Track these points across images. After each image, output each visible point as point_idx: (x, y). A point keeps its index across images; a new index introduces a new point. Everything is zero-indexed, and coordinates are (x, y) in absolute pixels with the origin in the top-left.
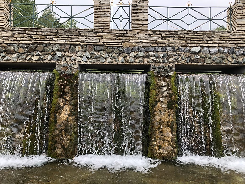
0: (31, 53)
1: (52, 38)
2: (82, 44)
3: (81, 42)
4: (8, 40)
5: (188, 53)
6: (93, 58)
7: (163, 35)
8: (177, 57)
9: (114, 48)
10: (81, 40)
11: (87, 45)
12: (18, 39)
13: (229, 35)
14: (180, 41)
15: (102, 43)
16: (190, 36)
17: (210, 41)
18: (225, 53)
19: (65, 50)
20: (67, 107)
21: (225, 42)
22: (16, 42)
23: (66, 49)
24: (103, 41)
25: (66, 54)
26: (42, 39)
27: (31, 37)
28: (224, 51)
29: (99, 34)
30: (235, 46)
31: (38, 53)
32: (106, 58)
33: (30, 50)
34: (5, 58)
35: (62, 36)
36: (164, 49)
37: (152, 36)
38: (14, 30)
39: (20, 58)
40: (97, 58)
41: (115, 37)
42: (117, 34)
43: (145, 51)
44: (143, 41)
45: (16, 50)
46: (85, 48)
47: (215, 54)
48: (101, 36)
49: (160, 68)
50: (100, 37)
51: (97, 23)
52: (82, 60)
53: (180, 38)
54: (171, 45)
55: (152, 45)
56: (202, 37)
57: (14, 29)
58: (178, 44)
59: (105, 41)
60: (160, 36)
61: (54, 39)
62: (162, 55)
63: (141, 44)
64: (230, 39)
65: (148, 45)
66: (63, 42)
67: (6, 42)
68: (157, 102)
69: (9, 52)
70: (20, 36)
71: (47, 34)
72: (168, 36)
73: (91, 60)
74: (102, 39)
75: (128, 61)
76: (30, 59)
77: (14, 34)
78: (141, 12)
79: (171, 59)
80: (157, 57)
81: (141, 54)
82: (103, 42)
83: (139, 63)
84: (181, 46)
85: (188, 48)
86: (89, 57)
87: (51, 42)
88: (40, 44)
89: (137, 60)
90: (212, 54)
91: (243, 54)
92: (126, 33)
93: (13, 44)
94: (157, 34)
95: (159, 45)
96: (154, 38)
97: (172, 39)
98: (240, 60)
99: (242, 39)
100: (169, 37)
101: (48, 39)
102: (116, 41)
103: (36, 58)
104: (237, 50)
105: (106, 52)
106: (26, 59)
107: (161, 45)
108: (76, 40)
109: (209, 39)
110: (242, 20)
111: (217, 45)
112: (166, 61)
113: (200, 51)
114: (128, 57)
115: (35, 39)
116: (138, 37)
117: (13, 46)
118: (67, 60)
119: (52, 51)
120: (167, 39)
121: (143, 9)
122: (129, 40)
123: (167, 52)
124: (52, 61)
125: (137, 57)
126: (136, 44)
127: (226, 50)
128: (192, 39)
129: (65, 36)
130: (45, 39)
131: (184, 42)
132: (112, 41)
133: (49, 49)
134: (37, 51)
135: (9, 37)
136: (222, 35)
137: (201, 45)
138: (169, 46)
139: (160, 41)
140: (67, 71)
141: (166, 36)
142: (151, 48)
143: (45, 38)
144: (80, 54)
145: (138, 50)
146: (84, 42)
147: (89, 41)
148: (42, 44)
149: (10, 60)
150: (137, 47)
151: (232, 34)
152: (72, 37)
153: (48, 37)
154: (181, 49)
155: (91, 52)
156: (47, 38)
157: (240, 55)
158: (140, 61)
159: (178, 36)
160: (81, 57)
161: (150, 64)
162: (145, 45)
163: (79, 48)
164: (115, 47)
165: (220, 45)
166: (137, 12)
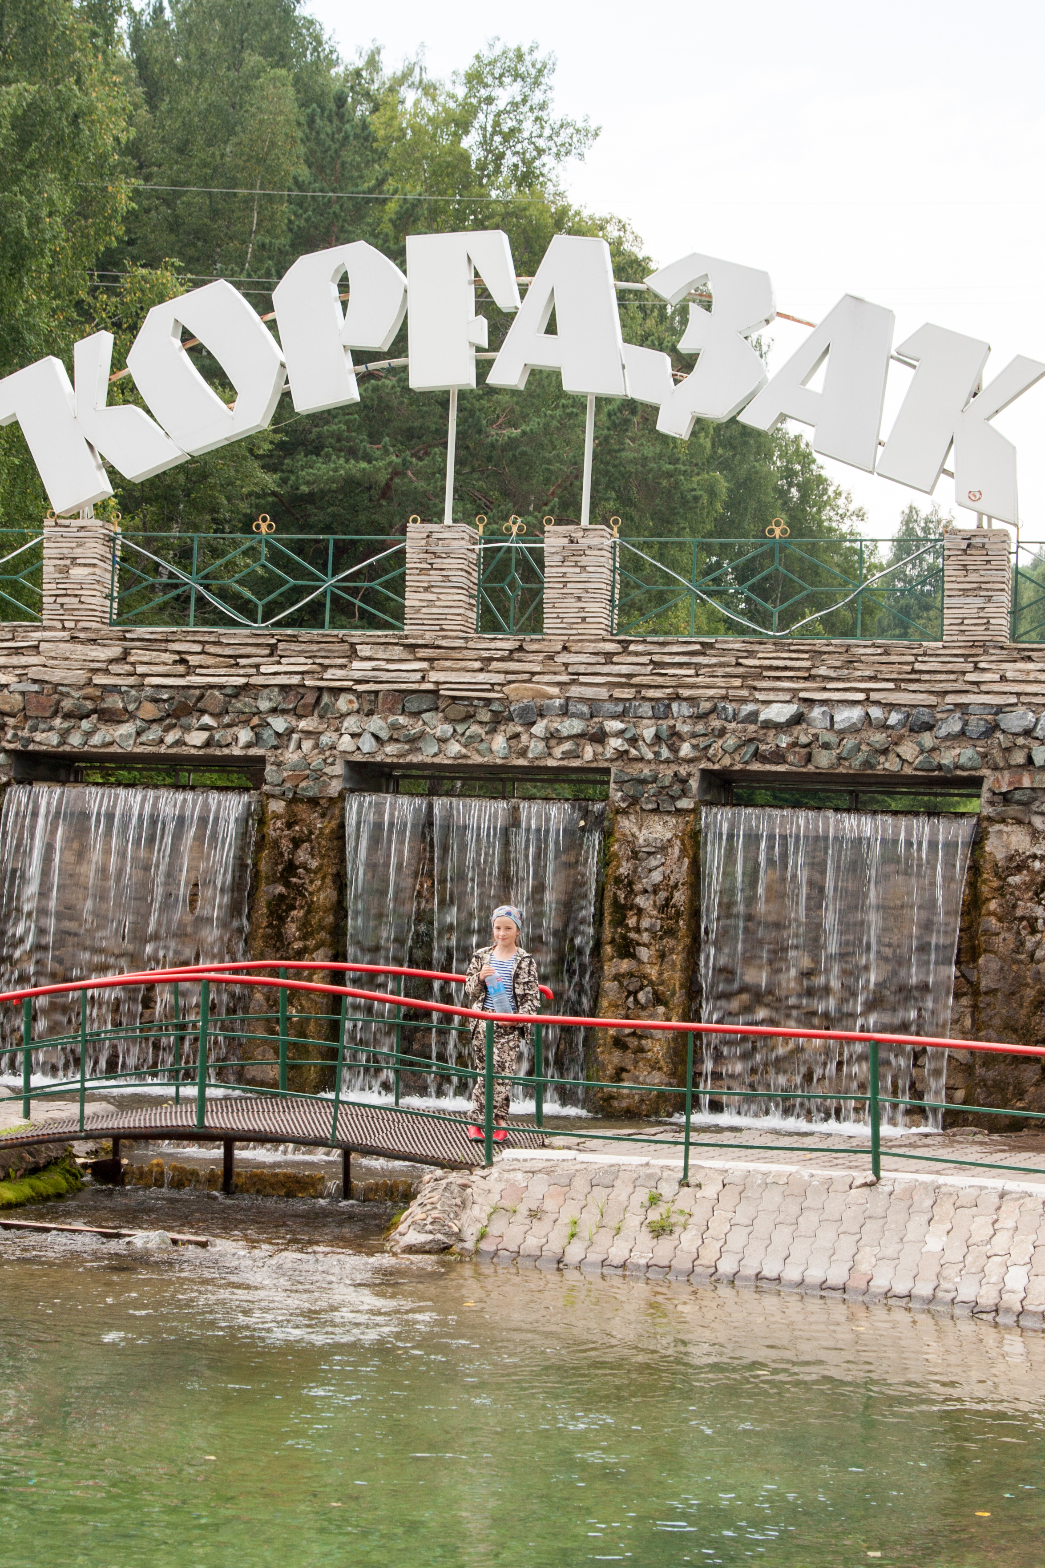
0: (184, 721)
1: (257, 666)
2: (360, 688)
3: (358, 682)
4: (107, 671)
5: (752, 728)
6: (397, 741)
7: (656, 658)
8: (703, 742)
9: (476, 702)
10: (357, 675)
11: (376, 693)
12: (140, 669)
13: (912, 659)
14: (720, 682)
15: (430, 686)
16: (756, 662)
17: (838, 679)
18: (892, 727)
19: (300, 711)
21: (891, 685)
22: (131, 680)
23: (304, 706)
24: (434, 676)
25: (303, 724)
26: (222, 671)
27: (183, 661)
28: (887, 719)
29: (422, 653)
30: (932, 700)
31: (207, 719)
32: (443, 741)
33: (178, 708)
34: (96, 740)
35: (292, 660)
36: (661, 710)
37: (615, 659)
38: (125, 639)
39: (143, 738)
40: (414, 741)
41: (477, 665)
42: (485, 654)
43: (592, 716)
44: (582, 679)
45: (131, 707)
46: (370, 704)
47: (854, 729)
48: (430, 660)
49: (643, 782)
50: (424, 665)
51: (418, 611)
52: (359, 749)
53: (720, 671)
54: (686, 693)
55: (618, 693)
56: (807, 664)
57: (128, 635)
58: (711, 692)
59: (442, 680)
60: (645, 659)
61: (263, 669)
62: (649, 733)
63: (575, 691)
64: (914, 671)
65: (603, 693)
66: (295, 680)
67: (99, 680)
69: (110, 717)
70: (145, 659)
71: (237, 652)
72: (677, 659)
73: (390, 749)
74: (432, 668)
75: (523, 753)
76: (179, 743)
77: (126, 653)
78: (578, 570)
79: (685, 749)
80: (633, 741)
81: (573, 726)
82: (437, 683)
83: (565, 763)
84: (725, 698)
85: (749, 708)
86: (384, 735)
87: (253, 680)
88: (212, 687)
89: (558, 750)
90: (841, 732)
91: (963, 733)
92: (521, 649)
93: (123, 689)
94: (637, 654)
95: (645, 693)
96: (624, 669)
97: (692, 672)
98: (947, 758)
99: (964, 673)
100: (680, 665)
101: (241, 672)
102: (481, 677)
103: (197, 738)
105: (447, 720)
106: (162, 741)
107: (651, 693)
108: (340, 673)
109: (832, 673)
110: (962, 600)
111: (861, 696)
112: (665, 753)
113: (798, 719)
114: (524, 738)
115: (198, 671)
116: (566, 665)
117: (120, 693)
118: (307, 745)
119: (254, 714)
120: (671, 671)
121: (584, 560)
122: (533, 674)
123: (671, 722)
124: (254, 751)
126: (555, 691)
127: (894, 718)
128: (765, 673)
129: (302, 660)
130: (233, 671)
131: (737, 682)
132: (467, 677)
133: (245, 704)
134: (203, 712)
135: (111, 661)
136: (884, 659)
137: (802, 695)
138: (678, 698)
139: (645, 680)
140: (303, 789)
141: (667, 659)
142: (610, 707)
143: (232, 666)
144: (351, 723)
145: (565, 712)
146: (367, 682)
147: (385, 676)
148: (221, 687)
149: (111, 743)
150: (558, 702)
151: (925, 655)
152: (327, 662)
153: (242, 661)
154: (724, 708)
155: (391, 719)
156: (237, 664)
157: (949, 737)
158: (567, 755)
159: (714, 660)
160: (353, 736)
161: (606, 765)
162: (589, 692)
163: (351, 702)
164: (479, 699)
166: (563, 570)
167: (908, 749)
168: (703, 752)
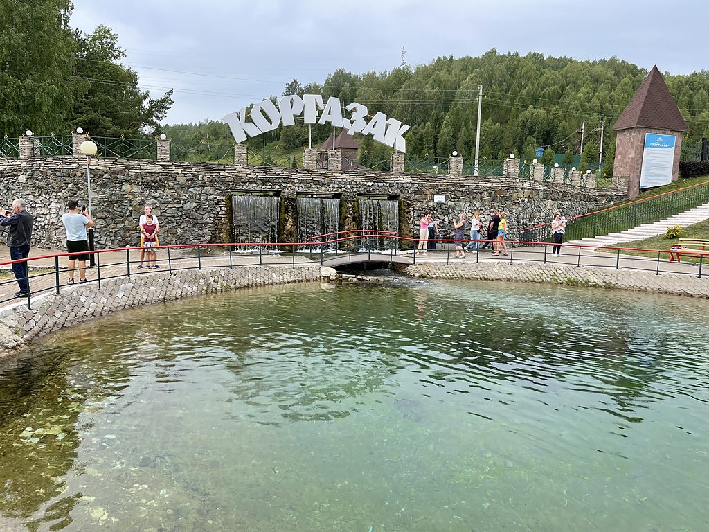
5: (365, 186)
9: (319, 181)
14: (360, 178)
17: (379, 178)
20: (290, 220)
21: (387, 179)
23: (288, 181)
25: (288, 185)
27: (265, 173)
28: (386, 185)
29: (310, 172)
30: (393, 182)
31: (270, 184)
32: (314, 188)
33: (265, 182)
34: (249, 187)
35: (286, 173)
36: (350, 183)
37: (343, 174)
39: (258, 187)
40: (308, 188)
41: (320, 175)
43: (339, 184)
45: (255, 181)
46: (301, 181)
47: (382, 187)
49: (348, 196)
51: (308, 165)
52: (299, 189)
55: (343, 180)
56: (374, 176)
58: (359, 180)
60: (348, 174)
61: (280, 174)
62: (349, 187)
63: (336, 180)
64: (390, 177)
66: (287, 177)
67: (249, 176)
68: (346, 217)
69: (251, 183)
70: (258, 172)
74: (311, 175)
77: (254, 171)
79: (355, 190)
80: (346, 188)
81: (336, 186)
82: (313, 178)
84: (361, 181)
85: (365, 183)
86: (303, 187)
87: (278, 177)
89: (334, 190)
90: (379, 187)
91: (398, 187)
92: (327, 172)
93: (254, 178)
95: (347, 180)
98: (396, 191)
99: (398, 178)
100: (354, 175)
103: (269, 187)
104: (394, 185)
105: (314, 184)
108: (295, 176)
111: (383, 181)
112: (352, 191)
113: (372, 185)
114: (328, 188)
115: (268, 174)
116: (335, 175)
118: (289, 189)
119: (279, 183)
120: (352, 177)
122: (329, 176)
123: (352, 185)
124: (279, 190)
125: (334, 188)
126: (333, 180)
127: (388, 185)
128: (367, 177)
130: (275, 175)
131: (363, 179)
132: (318, 177)
133: (277, 181)
135: (251, 172)
136: (386, 175)
137: (373, 181)
138: (353, 181)
140: (289, 197)
141: (351, 174)
142: (342, 183)
144: (297, 185)
145: (335, 183)
146: (300, 177)
147: (303, 176)
148: (273, 178)
149: (252, 188)
151: (392, 174)
152: (292, 173)
155: (304, 184)
157: (396, 188)
158: (336, 191)
159: (359, 175)
161: (342, 193)
162: (339, 180)
166: (334, 158)
167: (390, 190)
168: (358, 190)
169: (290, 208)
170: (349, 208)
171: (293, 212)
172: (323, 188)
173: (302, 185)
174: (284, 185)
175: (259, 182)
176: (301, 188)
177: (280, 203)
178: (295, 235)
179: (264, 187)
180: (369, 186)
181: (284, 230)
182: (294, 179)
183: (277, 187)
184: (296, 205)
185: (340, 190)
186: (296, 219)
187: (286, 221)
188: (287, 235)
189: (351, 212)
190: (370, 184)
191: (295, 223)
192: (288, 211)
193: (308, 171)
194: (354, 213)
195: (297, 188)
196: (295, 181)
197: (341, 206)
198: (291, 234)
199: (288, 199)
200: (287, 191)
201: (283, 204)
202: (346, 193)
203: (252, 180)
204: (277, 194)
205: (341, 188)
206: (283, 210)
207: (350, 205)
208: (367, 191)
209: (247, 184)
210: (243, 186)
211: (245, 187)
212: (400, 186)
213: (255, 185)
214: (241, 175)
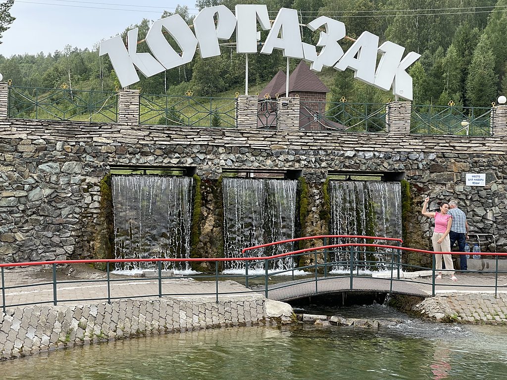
0: (170, 155)
1: (193, 138)
4: (144, 139)
5: (342, 158)
6: (238, 162)
7: (315, 137)
8: (329, 162)
9: (262, 150)
11: (231, 147)
12: (155, 139)
13: (385, 138)
14: (333, 144)
15: (248, 145)
16: (343, 139)
17: (365, 144)
18: (381, 158)
19: (207, 153)
20: (211, 218)
21: (380, 146)
22: (153, 142)
23: (209, 151)
24: (250, 142)
25: (208, 157)
27: (168, 137)
28: (379, 156)
29: (245, 135)
30: (391, 150)
31: (177, 155)
32: (252, 162)
33: (168, 152)
34: (141, 161)
35: (204, 137)
36: (316, 153)
37: (303, 137)
38: (150, 129)
39: (157, 161)
40: (243, 161)
42: (265, 136)
43: (296, 154)
44: (293, 143)
45: (152, 151)
46: (230, 150)
47: (371, 159)
48: (248, 137)
49: (312, 174)
50: (246, 139)
51: (243, 122)
52: (226, 164)
53: (333, 141)
55: (303, 148)
56: (357, 140)
58: (331, 148)
59: (252, 143)
61: (195, 139)
62: (313, 160)
63: (291, 147)
64: (386, 142)
67: (141, 142)
68: (309, 212)
69: (145, 154)
70: (157, 135)
71: (187, 134)
73: (236, 165)
74: (248, 140)
75: (276, 166)
76: (170, 162)
77: (150, 133)
79: (324, 164)
80: (309, 162)
81: (291, 158)
82: (250, 144)
83: (289, 168)
84: (334, 149)
85: (342, 152)
86: (234, 160)
87: (192, 143)
88: (178, 145)
89: (287, 165)
90: (367, 159)
91: (400, 159)
92: (275, 134)
94: (309, 136)
95: (311, 148)
96: (306, 141)
98: (396, 166)
99: (399, 143)
100: (322, 139)
101: (189, 140)
102: (264, 143)
103: (175, 161)
104: (393, 155)
105: (253, 155)
106: (163, 162)
107: (313, 148)
108: (220, 141)
109: (364, 142)
111: (373, 149)
112: (318, 166)
113: (355, 156)
114: (277, 161)
115: (174, 140)
116: (288, 139)
117: (148, 146)
118: (210, 163)
119: (192, 153)
120: (319, 142)
122: (279, 142)
123: (319, 156)
125: (287, 161)
126: (285, 147)
127: (382, 156)
128: (346, 142)
130: (185, 140)
131: (338, 145)
134: (176, 152)
135: (144, 136)
137: (356, 149)
138: (321, 149)
140: (210, 177)
141: (318, 138)
142: (301, 151)
143: (184, 138)
145: (288, 153)
146: (228, 144)
148: (181, 145)
149: (146, 163)
153: (189, 137)
155: (237, 155)
156: (187, 138)
157: (396, 161)
158: (290, 166)
159: (331, 138)
160: (225, 160)
162: (296, 147)
163: (223, 150)
165: (376, 149)
167: (386, 164)
168: (329, 165)
169: (210, 197)
170: (312, 196)
171: (216, 203)
172: (269, 162)
173: (232, 157)
174: (202, 157)
175: (158, 152)
176: (229, 163)
177: (193, 188)
178: (219, 243)
179: (166, 161)
180: (349, 158)
181: (200, 234)
182: (218, 147)
183: (190, 160)
184: (221, 192)
185: (297, 165)
186: (221, 215)
187: (203, 218)
188: (205, 244)
189: (318, 202)
190: (350, 154)
191: (220, 222)
192: (207, 201)
193: (242, 133)
194: (323, 205)
195: (222, 162)
196: (221, 150)
197: (299, 192)
198: (211, 242)
199: (208, 181)
200: (205, 167)
201: (198, 189)
202: (308, 171)
203: (146, 149)
204: (189, 172)
205: (299, 161)
206: (198, 200)
207: (315, 191)
208: (347, 167)
209: (137, 156)
210: (130, 160)
211: (134, 161)
212: (403, 158)
213: (151, 158)
214: (127, 140)
